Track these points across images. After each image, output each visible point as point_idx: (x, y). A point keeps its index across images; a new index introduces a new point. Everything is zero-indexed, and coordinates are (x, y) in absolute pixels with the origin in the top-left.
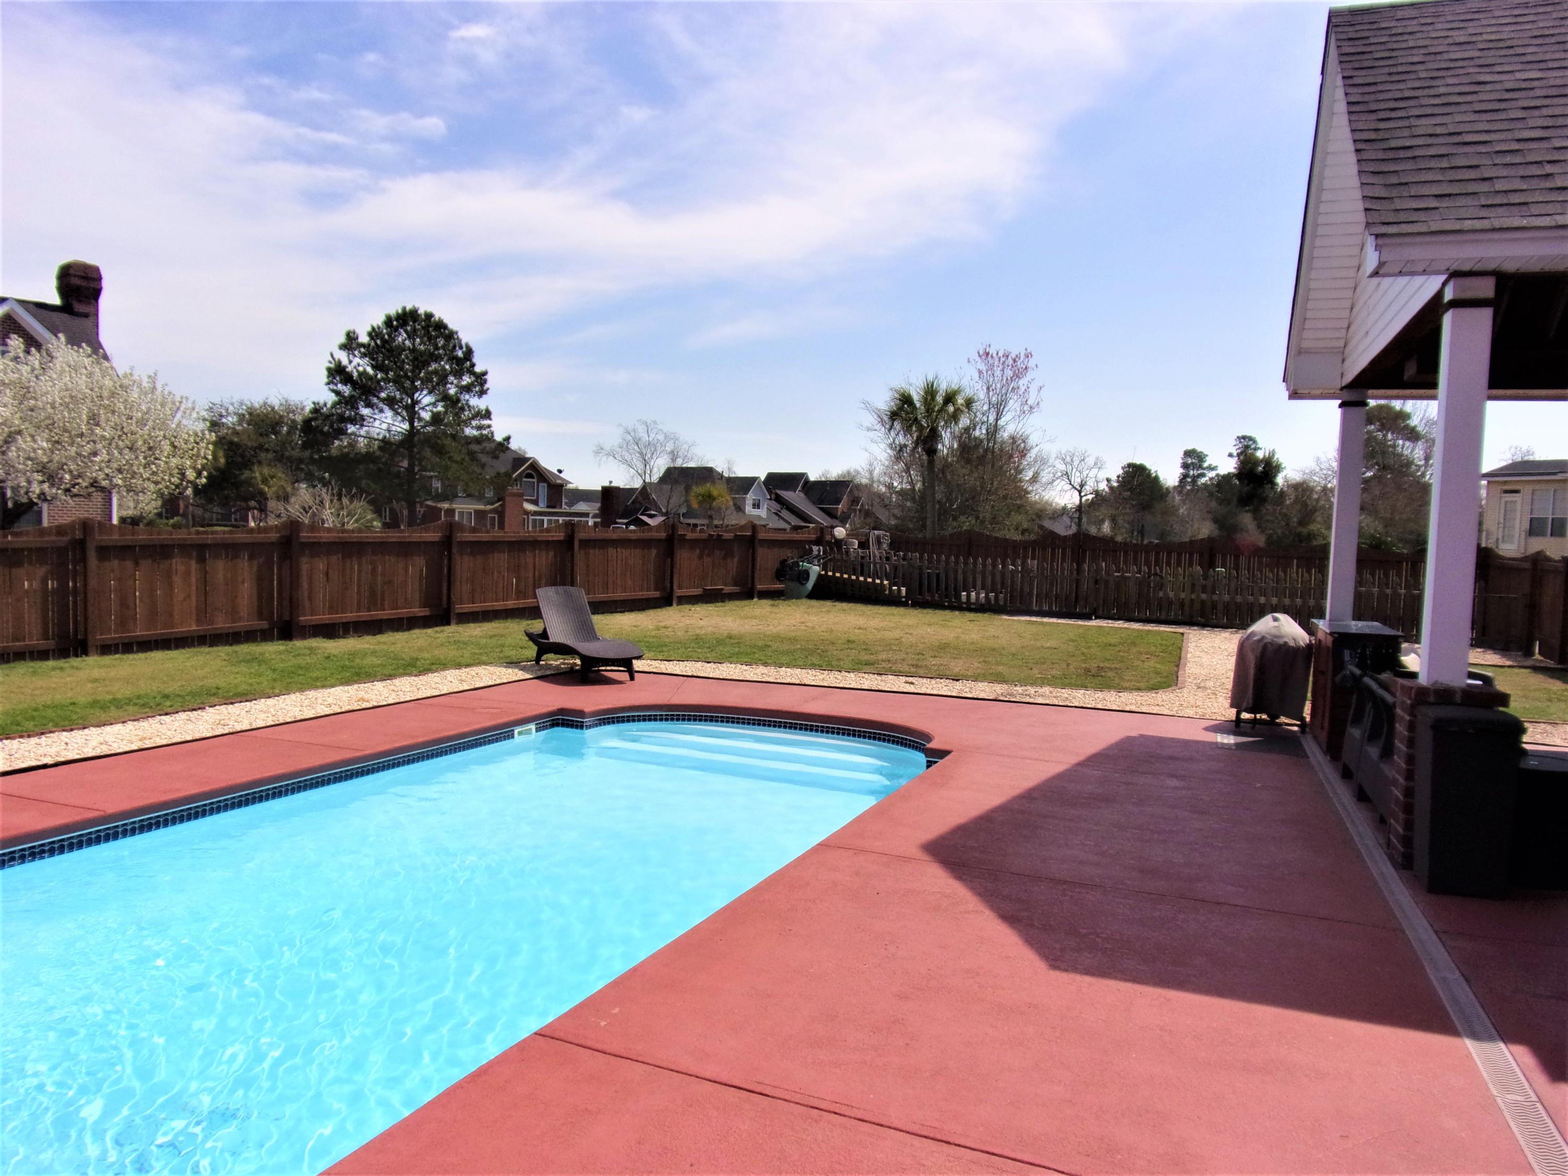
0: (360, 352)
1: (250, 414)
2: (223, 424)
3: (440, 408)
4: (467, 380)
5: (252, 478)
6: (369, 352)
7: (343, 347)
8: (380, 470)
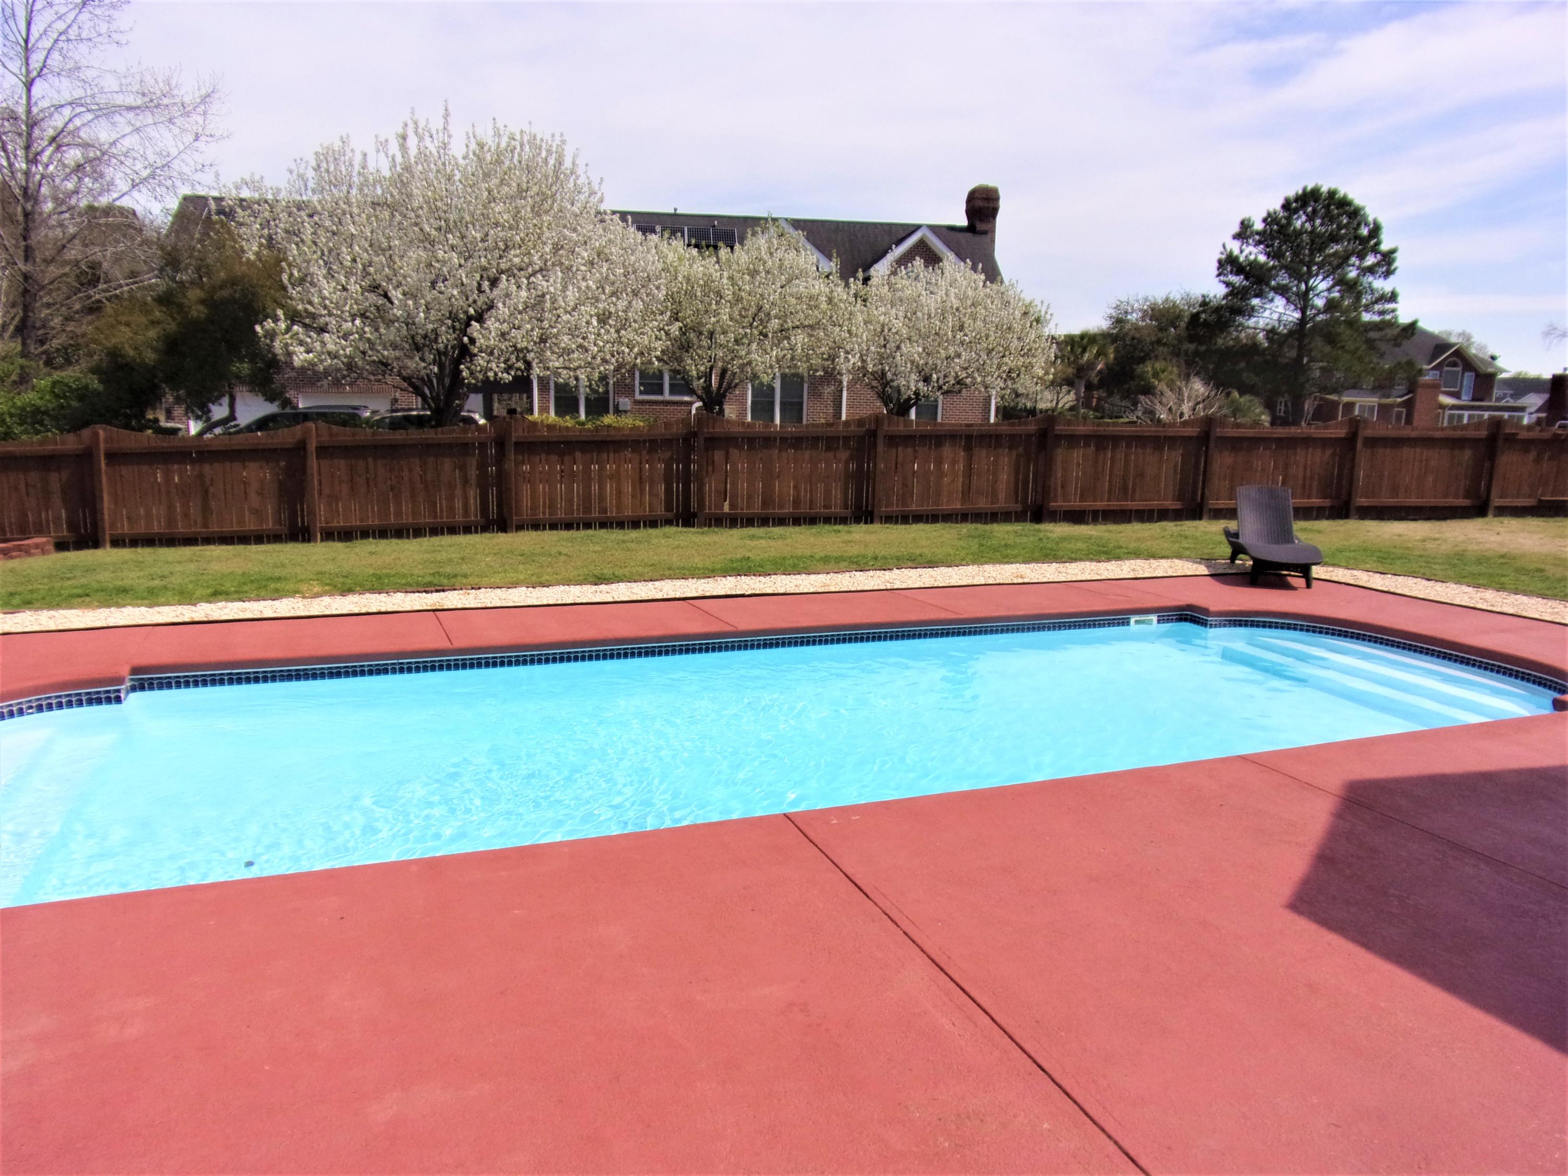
0: (1254, 240)
1: (1153, 310)
2: (1128, 321)
3: (1337, 294)
4: (1370, 260)
6: (1264, 238)
7: (1237, 236)
8: (1266, 362)
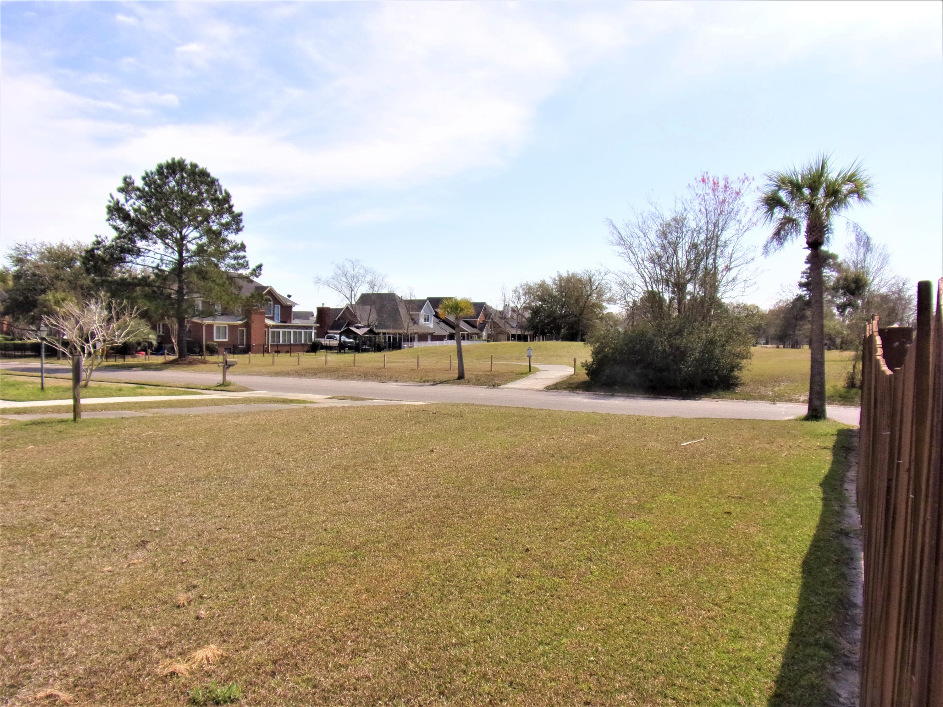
0: (136, 194)
1: (49, 252)
2: (28, 260)
3: (205, 240)
4: (226, 218)
5: (46, 301)
6: (143, 196)
7: (121, 190)
8: (154, 292)
